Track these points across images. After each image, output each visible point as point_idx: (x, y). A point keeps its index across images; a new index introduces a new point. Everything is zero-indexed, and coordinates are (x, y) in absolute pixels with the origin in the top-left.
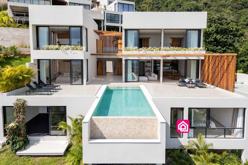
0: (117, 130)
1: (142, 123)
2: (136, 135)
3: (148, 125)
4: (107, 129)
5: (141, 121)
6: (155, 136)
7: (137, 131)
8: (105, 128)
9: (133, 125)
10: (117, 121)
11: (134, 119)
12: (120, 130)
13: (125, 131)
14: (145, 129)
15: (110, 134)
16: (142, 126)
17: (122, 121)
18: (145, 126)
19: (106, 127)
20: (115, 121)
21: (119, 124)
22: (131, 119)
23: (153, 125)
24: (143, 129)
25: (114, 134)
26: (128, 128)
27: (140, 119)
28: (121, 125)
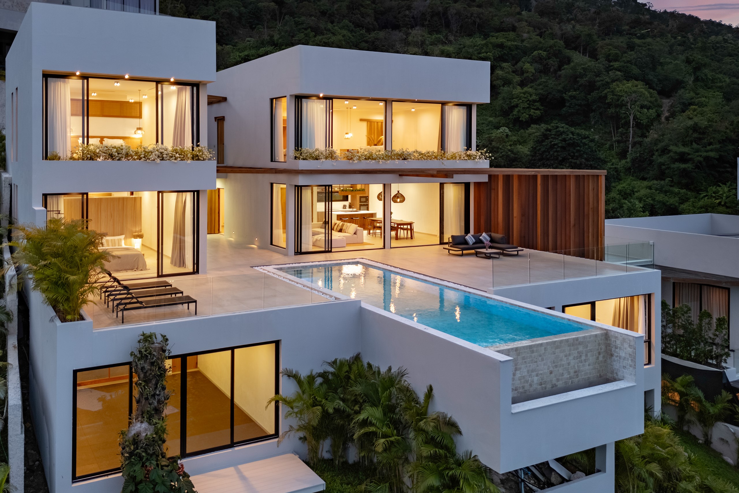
0: (537, 375)
1: (581, 348)
2: (570, 380)
7: (571, 371)
9: (566, 356)
10: (536, 351)
11: (567, 341)
12: (541, 374)
13: (551, 373)
14: (585, 361)
15: (523, 388)
16: (581, 356)
17: (545, 348)
18: (586, 355)
20: (533, 352)
22: (561, 341)
24: (582, 362)
27: (577, 339)
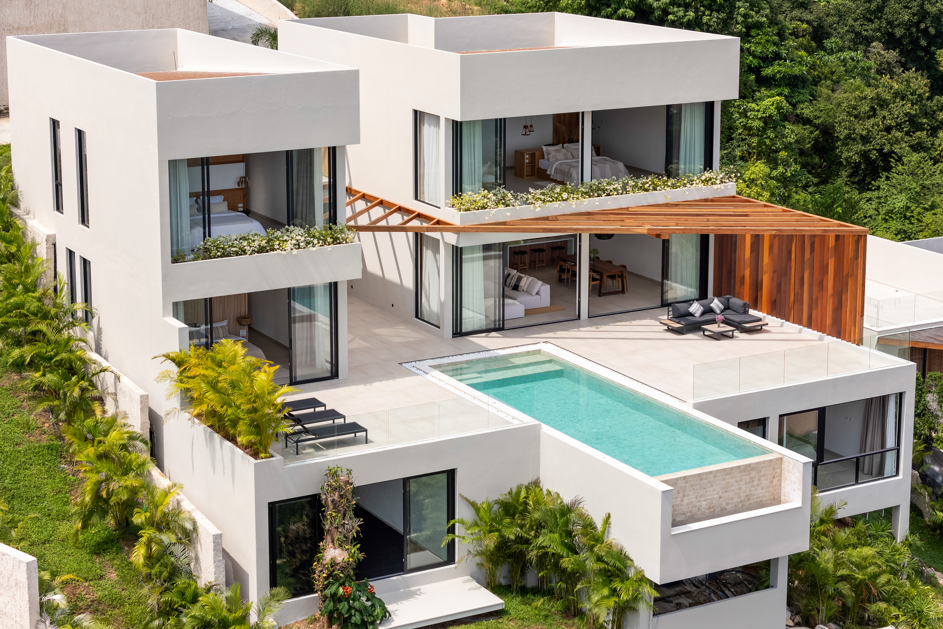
0: (705, 501)
1: (753, 474)
2: (741, 503)
3: (765, 475)
4: (686, 501)
5: (752, 469)
6: (776, 498)
7: (743, 495)
8: (682, 501)
9: (737, 481)
10: (706, 478)
11: (739, 467)
12: (710, 499)
13: (720, 498)
14: (758, 485)
15: (691, 512)
16: (753, 481)
18: (759, 480)
19: (684, 496)
20: (702, 479)
21: (709, 485)
23: (774, 474)
24: (754, 487)
25: (699, 509)
26: (726, 492)
28: (712, 486)
